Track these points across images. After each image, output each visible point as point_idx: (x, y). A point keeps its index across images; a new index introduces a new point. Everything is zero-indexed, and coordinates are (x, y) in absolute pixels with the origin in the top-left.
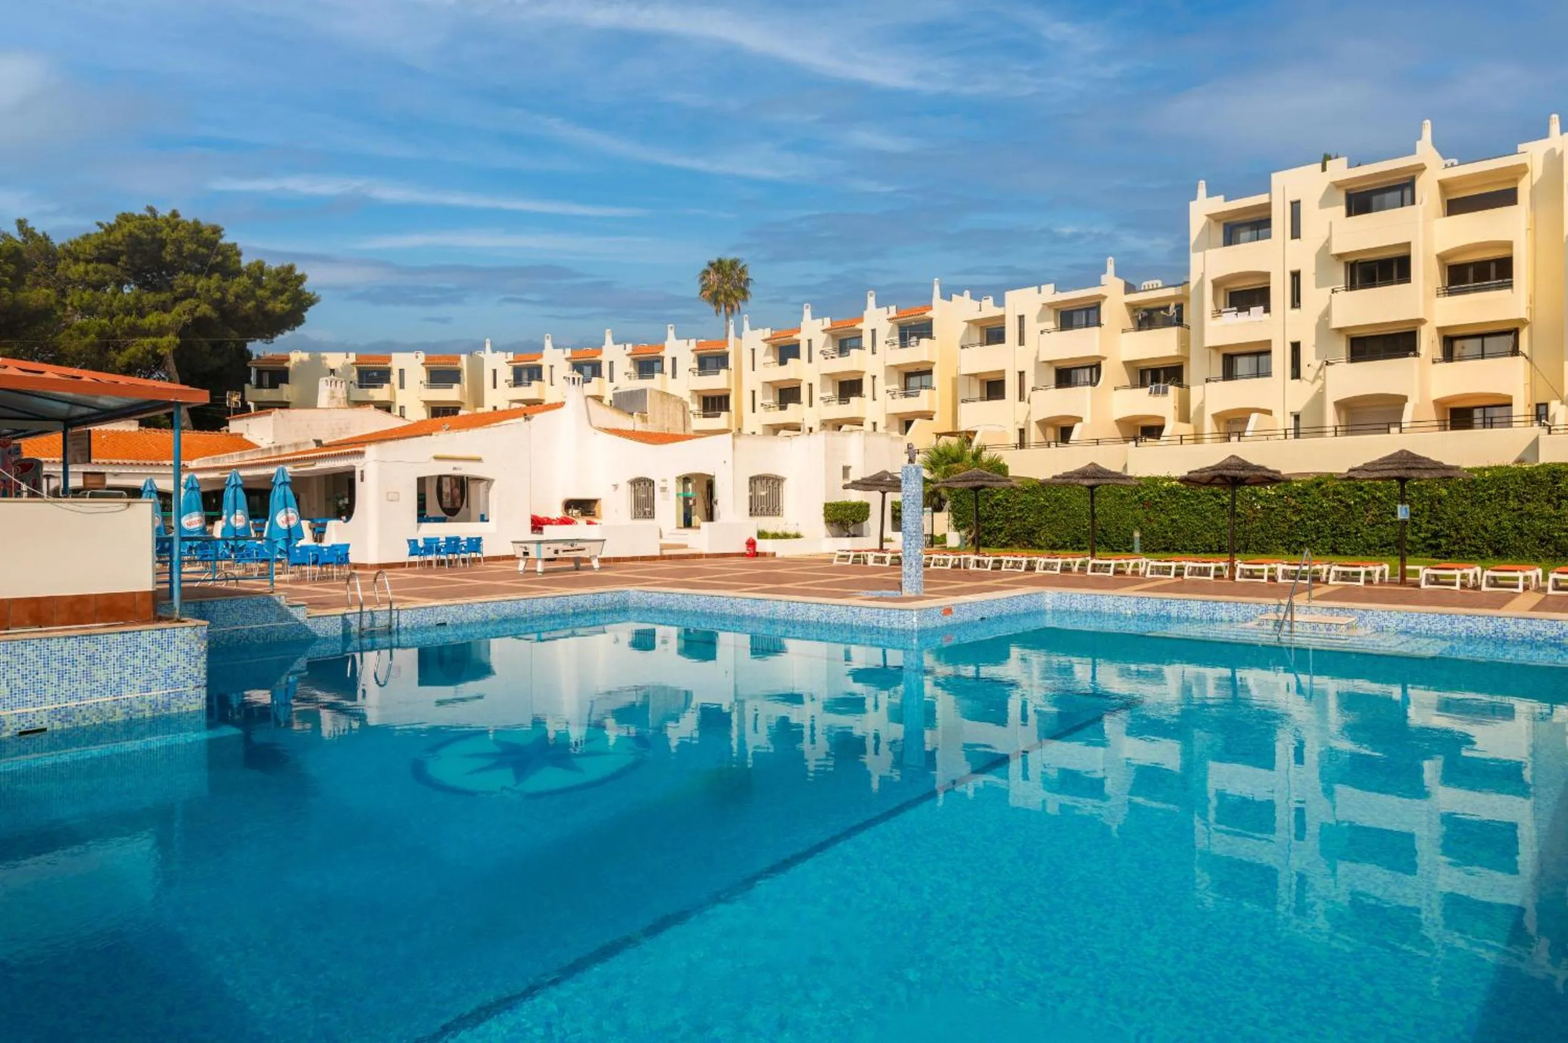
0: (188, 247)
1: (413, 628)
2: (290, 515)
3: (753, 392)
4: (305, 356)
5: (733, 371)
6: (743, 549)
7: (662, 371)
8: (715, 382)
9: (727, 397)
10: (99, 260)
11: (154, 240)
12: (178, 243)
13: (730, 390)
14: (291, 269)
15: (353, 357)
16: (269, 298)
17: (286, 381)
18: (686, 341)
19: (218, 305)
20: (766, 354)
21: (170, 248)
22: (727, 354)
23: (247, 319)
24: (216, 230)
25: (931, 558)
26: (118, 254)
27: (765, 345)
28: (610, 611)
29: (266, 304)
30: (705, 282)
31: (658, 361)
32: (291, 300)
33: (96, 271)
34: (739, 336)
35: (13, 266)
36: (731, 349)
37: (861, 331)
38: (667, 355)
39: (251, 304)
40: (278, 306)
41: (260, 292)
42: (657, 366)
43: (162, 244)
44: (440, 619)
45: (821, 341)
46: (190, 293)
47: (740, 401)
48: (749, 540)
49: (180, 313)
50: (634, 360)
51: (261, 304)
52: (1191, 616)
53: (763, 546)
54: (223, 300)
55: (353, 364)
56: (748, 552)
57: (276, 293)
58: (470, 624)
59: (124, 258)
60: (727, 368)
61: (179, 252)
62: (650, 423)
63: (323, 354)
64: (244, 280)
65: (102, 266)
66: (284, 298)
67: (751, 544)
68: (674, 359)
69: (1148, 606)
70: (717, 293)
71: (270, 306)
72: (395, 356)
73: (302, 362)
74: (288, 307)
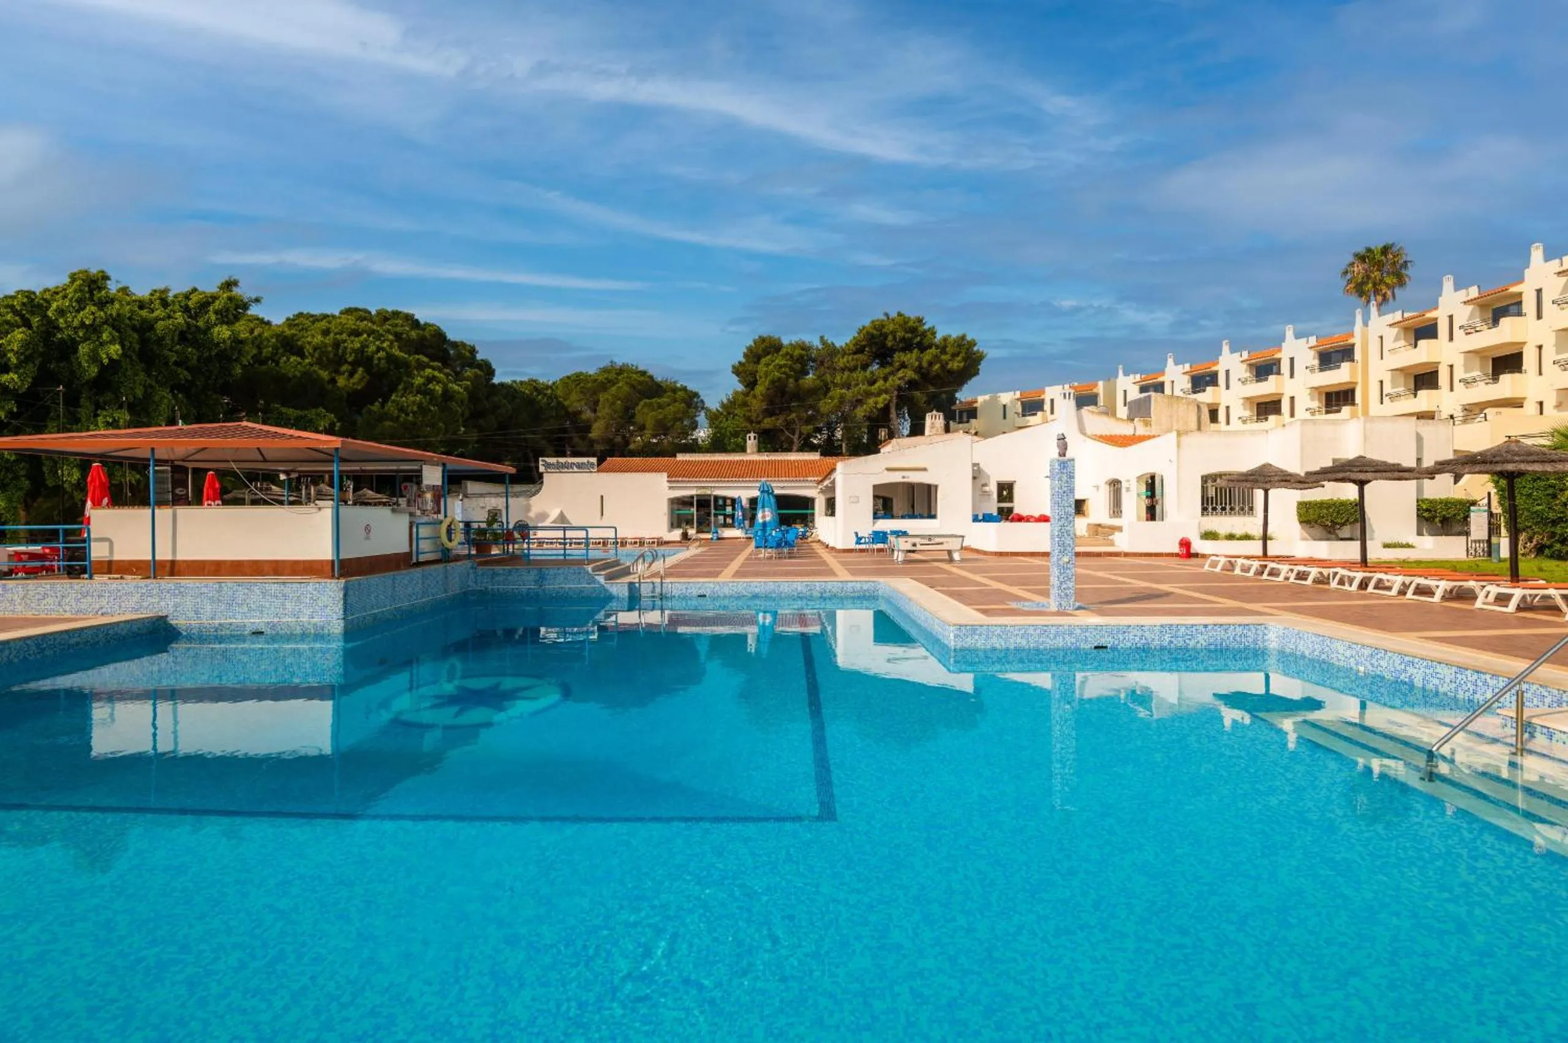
0: (900, 334)
1: (679, 597)
2: (767, 513)
3: (1381, 382)
4: (987, 397)
5: (1360, 364)
6: (1176, 549)
7: (1279, 373)
8: (1339, 376)
9: (1353, 391)
10: (855, 353)
11: (881, 334)
12: (894, 333)
13: (1356, 383)
14: (963, 337)
15: (1018, 394)
16: (950, 360)
17: (975, 417)
18: (1305, 339)
19: (919, 370)
20: (1396, 339)
21: (890, 337)
22: (1353, 345)
23: (938, 376)
24: (920, 321)
25: (1266, 566)
26: (864, 347)
27: (1395, 331)
28: (859, 598)
29: (947, 364)
30: (1349, 276)
31: (1275, 364)
32: (965, 360)
33: (853, 360)
34: (1366, 323)
35: (799, 365)
36: (1357, 340)
37: (1520, 294)
38: (1284, 356)
39: (937, 367)
40: (956, 365)
41: (944, 357)
42: (1275, 368)
43: (885, 336)
44: (701, 592)
45: (1464, 315)
46: (903, 366)
47: (1367, 395)
48: (1182, 540)
49: (895, 381)
50: (1250, 365)
51: (943, 366)
52: (1441, 690)
53: (1199, 546)
54: (920, 367)
55: (1018, 399)
56: (1180, 553)
57: (954, 355)
58: (725, 597)
59: (867, 349)
60: (1352, 360)
61: (895, 338)
62: (1154, 427)
63: (998, 395)
64: (933, 351)
65: (855, 357)
66: (959, 358)
67: (1185, 544)
68: (1292, 359)
69: (1384, 663)
70: (1363, 283)
71: (949, 366)
72: (1048, 389)
73: (985, 401)
74: (962, 365)
